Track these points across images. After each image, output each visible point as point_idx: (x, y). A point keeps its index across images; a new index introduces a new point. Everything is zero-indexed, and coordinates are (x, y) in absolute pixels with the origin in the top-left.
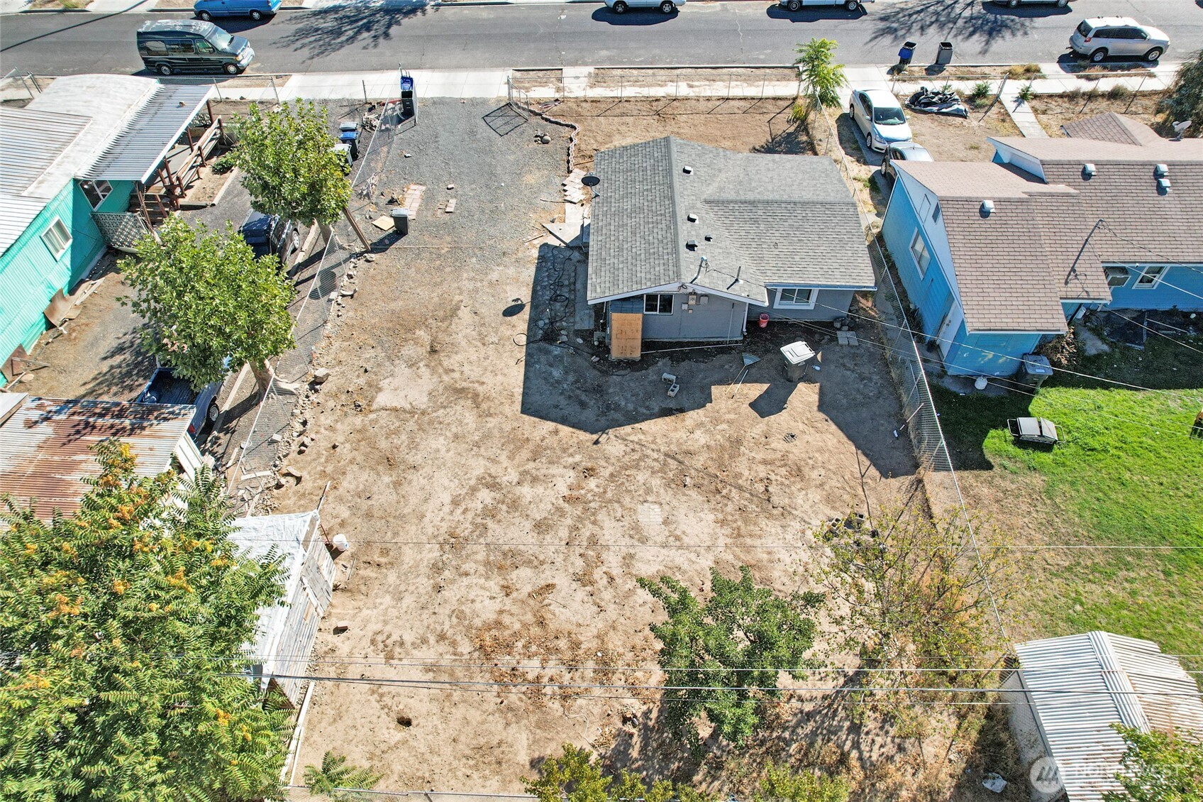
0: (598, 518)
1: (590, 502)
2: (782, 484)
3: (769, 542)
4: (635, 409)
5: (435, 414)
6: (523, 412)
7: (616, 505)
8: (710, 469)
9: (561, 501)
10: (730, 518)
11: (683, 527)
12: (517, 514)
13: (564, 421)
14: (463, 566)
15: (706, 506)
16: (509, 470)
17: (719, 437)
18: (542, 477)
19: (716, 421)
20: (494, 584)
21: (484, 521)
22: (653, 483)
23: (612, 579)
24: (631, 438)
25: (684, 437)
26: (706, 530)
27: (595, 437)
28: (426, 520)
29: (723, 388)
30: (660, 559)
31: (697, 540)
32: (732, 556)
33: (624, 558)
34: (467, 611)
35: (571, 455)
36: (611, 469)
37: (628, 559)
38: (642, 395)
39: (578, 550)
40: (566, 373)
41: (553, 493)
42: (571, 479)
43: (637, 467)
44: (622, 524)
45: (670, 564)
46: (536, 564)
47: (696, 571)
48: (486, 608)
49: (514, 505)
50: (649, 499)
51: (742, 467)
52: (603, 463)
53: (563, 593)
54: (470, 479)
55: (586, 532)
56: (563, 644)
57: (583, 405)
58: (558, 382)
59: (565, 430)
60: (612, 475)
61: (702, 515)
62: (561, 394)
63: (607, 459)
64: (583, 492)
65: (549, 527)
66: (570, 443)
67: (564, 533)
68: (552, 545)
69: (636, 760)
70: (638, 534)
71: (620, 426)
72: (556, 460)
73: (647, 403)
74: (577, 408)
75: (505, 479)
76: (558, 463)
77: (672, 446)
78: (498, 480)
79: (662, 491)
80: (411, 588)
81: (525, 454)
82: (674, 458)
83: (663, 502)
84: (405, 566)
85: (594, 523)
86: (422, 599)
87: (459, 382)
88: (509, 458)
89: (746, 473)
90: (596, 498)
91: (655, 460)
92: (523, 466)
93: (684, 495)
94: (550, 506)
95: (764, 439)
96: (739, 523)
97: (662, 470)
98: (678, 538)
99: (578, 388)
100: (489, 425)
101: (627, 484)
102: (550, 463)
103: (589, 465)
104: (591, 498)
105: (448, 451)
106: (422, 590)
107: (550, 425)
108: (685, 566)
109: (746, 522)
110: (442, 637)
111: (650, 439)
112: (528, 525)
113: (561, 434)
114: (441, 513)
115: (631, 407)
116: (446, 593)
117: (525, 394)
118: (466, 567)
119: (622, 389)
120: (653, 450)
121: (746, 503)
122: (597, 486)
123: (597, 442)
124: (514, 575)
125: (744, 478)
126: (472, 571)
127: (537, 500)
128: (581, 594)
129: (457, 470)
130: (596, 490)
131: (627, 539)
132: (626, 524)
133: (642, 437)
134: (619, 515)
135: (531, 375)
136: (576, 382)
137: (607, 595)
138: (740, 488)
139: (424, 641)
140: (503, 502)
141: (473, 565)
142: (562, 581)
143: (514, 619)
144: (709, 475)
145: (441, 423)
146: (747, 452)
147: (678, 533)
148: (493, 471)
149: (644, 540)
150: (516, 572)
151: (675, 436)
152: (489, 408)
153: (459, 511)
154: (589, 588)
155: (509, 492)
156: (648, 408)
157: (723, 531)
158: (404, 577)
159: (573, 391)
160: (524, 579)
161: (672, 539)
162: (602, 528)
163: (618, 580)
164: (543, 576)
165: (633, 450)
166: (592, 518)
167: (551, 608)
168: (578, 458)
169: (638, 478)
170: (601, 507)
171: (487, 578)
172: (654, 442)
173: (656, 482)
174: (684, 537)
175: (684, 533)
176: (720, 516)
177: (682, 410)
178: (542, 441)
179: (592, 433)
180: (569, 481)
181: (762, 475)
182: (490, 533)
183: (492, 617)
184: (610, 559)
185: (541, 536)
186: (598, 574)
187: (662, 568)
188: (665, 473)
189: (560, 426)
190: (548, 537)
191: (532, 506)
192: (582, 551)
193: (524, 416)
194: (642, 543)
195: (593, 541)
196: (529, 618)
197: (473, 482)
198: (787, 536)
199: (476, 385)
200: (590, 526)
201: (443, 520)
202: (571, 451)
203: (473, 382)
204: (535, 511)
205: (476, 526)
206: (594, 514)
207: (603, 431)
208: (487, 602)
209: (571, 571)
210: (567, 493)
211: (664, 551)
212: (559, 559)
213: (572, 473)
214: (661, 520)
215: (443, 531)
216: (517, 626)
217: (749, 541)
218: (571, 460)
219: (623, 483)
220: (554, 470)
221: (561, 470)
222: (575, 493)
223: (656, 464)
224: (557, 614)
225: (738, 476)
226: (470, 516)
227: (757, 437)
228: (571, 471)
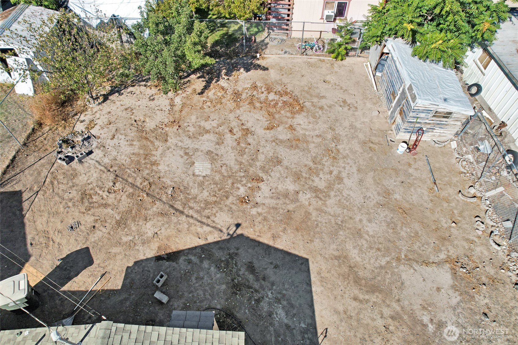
0: (238, 166)
1: (244, 176)
2: (101, 188)
3: (128, 150)
4: (201, 261)
5: (388, 259)
6: (307, 260)
7: (226, 174)
8: (151, 200)
9: (265, 178)
10: (148, 166)
11: (181, 160)
12: (294, 170)
13: (268, 248)
14: (321, 140)
15: (162, 175)
16: (307, 203)
17: (134, 228)
18: (281, 197)
19: (131, 245)
20: (300, 131)
21: (315, 166)
22: (196, 190)
23: (231, 131)
24: (209, 229)
25: (163, 230)
26: (167, 159)
27: (239, 231)
28: (355, 168)
29: (110, 286)
30: (201, 142)
31: (174, 152)
32: (155, 144)
33: (223, 143)
34: (311, 118)
35: (259, 214)
36: (228, 202)
37: (220, 142)
38: (193, 278)
39: (251, 147)
40: (270, 314)
41: (271, 185)
42: (258, 195)
43: (207, 203)
44: (222, 162)
45: (195, 140)
46: (276, 141)
47: (180, 137)
48: (300, 120)
49: (297, 177)
50: (201, 178)
51: (125, 202)
52: (234, 207)
53: (259, 126)
54: (335, 196)
55: (246, 157)
56: (258, 105)
57: (251, 268)
58: (278, 301)
59: (266, 240)
60: (227, 198)
61: (167, 168)
62: (273, 284)
63: (230, 210)
64: (249, 185)
65: (271, 160)
66: (261, 226)
67: (261, 157)
68: (267, 150)
69: (224, 69)
70: (212, 156)
71: (217, 243)
72: (272, 211)
73: (189, 267)
74: (256, 264)
75: (309, 196)
76: (270, 208)
77: (176, 221)
78: (314, 195)
79: (191, 184)
80: (347, 130)
81: (298, 216)
82: (177, 210)
83: (191, 176)
85: (241, 163)
86: (339, 124)
87: (379, 301)
88: (310, 214)
89: (124, 197)
90: (239, 179)
91: (191, 208)
92: (297, 207)
93: (175, 182)
94: (272, 174)
95: (97, 225)
96: (144, 162)
97: (188, 200)
98: (187, 154)
99: (256, 291)
100: (334, 246)
101: (216, 189)
102: (276, 208)
103: (245, 206)
104: (244, 179)
105: (361, 221)
106: (341, 128)
107: (280, 245)
108: (185, 139)
109: (139, 162)
110: (321, 108)
111: (193, 228)
112: (285, 163)
113: (269, 235)
114: (347, 172)
115: (206, 264)
116: (326, 126)
117: (309, 284)
118: (319, 140)
119: (212, 288)
120: (192, 217)
121: (133, 174)
122: (239, 189)
123: (238, 225)
124: (289, 136)
125: (127, 193)
126: (315, 137)
127: (282, 179)
128: (249, 125)
129: (348, 204)
130: (239, 186)
131: (220, 154)
132: (219, 162)
133: (199, 230)
134: (224, 168)
135: (308, 312)
136: (258, 301)
137: (234, 124)
138: (133, 185)
139: (330, 107)
140: (306, 178)
141: (315, 141)
142: (260, 131)
143: (284, 115)
144: (153, 196)
145: (379, 249)
146: (116, 215)
147: (186, 157)
148: (320, 203)
149: (209, 153)
150: (288, 138)
151: (171, 231)
152: (340, 266)
153: (335, 173)
154: (244, 127)
155: (304, 186)
156: (190, 262)
157: (156, 158)
159: (262, 287)
160: (282, 133)
161: (191, 154)
162: (236, 160)
163: (227, 131)
164: (272, 135)
165: (208, 217)
166: (242, 166)
167: (265, 120)
168: (254, 211)
169: (207, 194)
170: (236, 172)
171: (305, 135)
172: (190, 225)
173: (194, 191)
174: (183, 154)
175: (182, 157)
176: (154, 168)
177: (159, 258)
178: (285, 229)
179: (242, 235)
180: (260, 194)
181: (112, 196)
182: (310, 159)
183: (297, 116)
184: (231, 142)
185: (276, 155)
186: (239, 134)
187: (201, 138)
188: (186, 198)
189: (271, 243)
190: (271, 154)
191: (285, 175)
192: (249, 147)
193: (305, 256)
194: (210, 151)
195: (242, 153)
196: (277, 116)
197: (332, 194)
198: (116, 154)
199: (361, 297)
200: (243, 161)
201: (344, 168)
202: (260, 219)
204: (282, 172)
206: (241, 168)
207: (232, 238)
208: (301, 122)
209: (255, 136)
210: (261, 185)
211: (196, 146)
212: (263, 143)
213: (258, 200)
214: (195, 164)
215: (341, 161)
216: (282, 112)
217: (142, 152)
218: (260, 210)
219: (220, 190)
220: (273, 202)
221: (267, 201)
222: (255, 184)
223: (191, 205)
224: (261, 116)
225: (130, 196)
226: (327, 169)
227: (101, 228)
228: (258, 202)
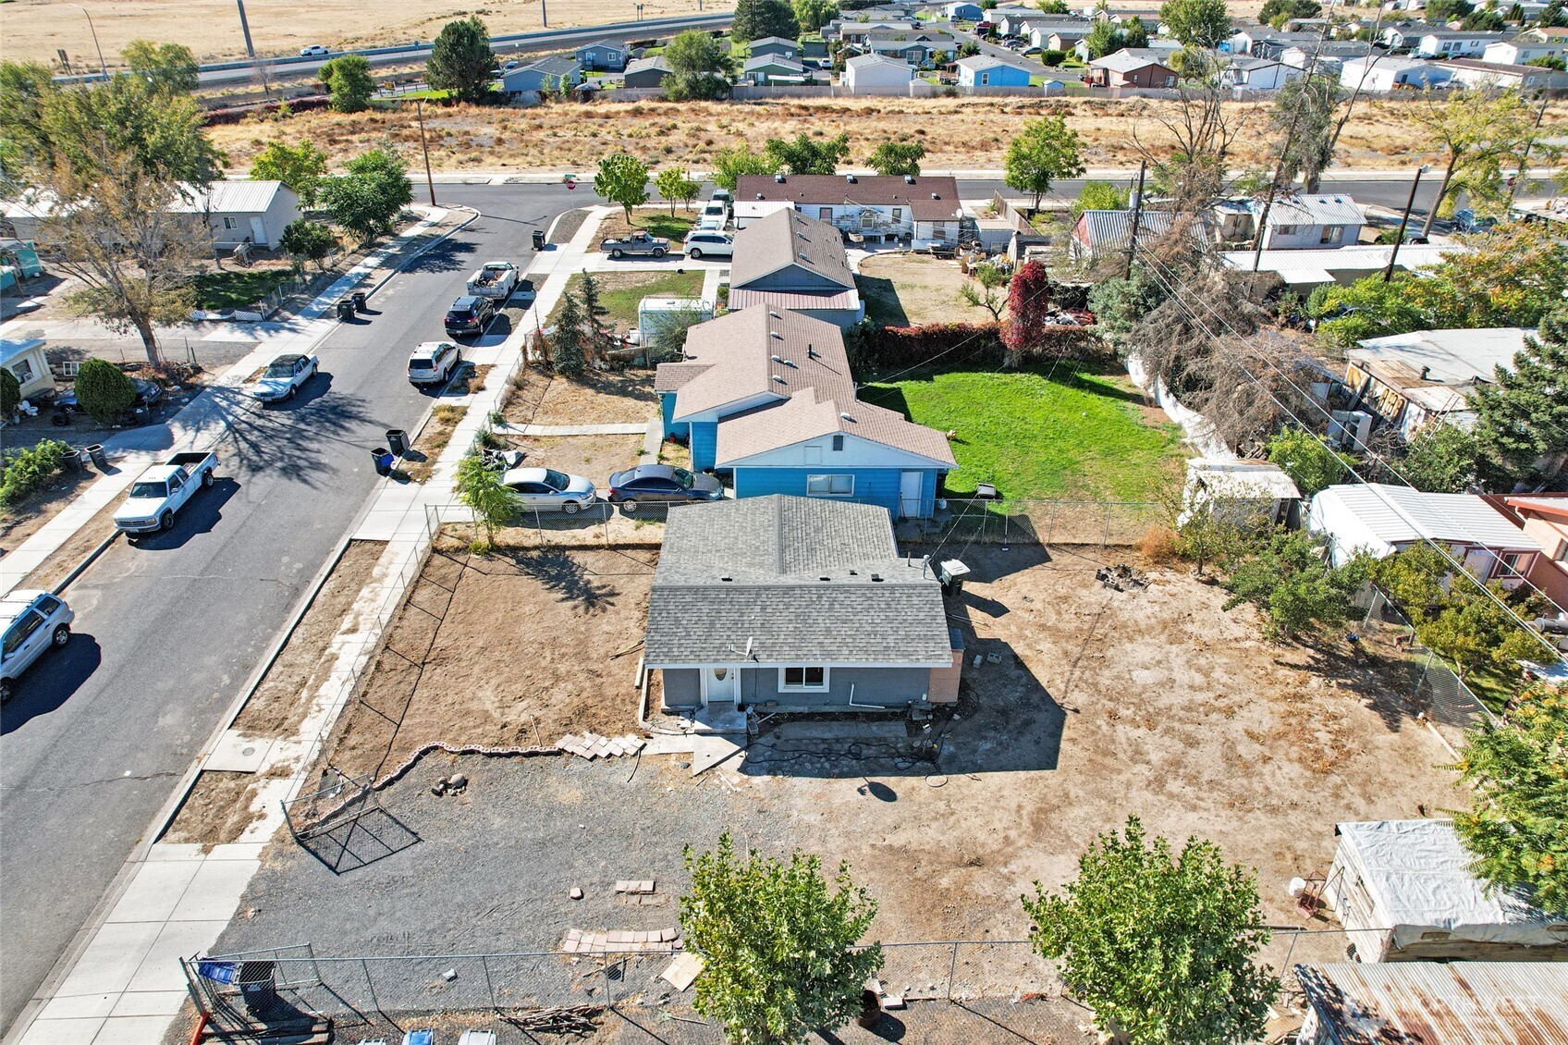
0: (1163, 706)
1: (1149, 712)
2: (1078, 607)
3: (1140, 616)
4: (1024, 686)
6: (1055, 768)
7: (1144, 696)
8: (1080, 643)
9: (1157, 731)
10: (1125, 635)
11: (1147, 659)
12: (1185, 760)
13: (1056, 735)
14: (1260, 792)
15: (1117, 647)
16: (1135, 771)
17: (1041, 636)
18: (1134, 747)
19: (1024, 637)
20: (1266, 768)
21: (1205, 783)
22: (1109, 674)
23: (1221, 696)
24: (1062, 688)
25: (1047, 656)
26: (1144, 648)
27: (1069, 712)
28: (1225, 829)
29: (979, 632)
30: (1185, 671)
31: (1156, 652)
32: (1161, 636)
33: (1195, 690)
34: (1302, 782)
35: (1099, 727)
36: (1104, 701)
37: (1195, 688)
38: (1005, 681)
39: (1203, 717)
40: (983, 738)
41: (1149, 738)
42: (1126, 726)
43: (1096, 684)
44: (1162, 692)
45: (1186, 666)
47: (1185, 653)
49: (1176, 763)
50: (1127, 677)
52: (1099, 706)
53: (1247, 723)
55: (1182, 713)
57: (1028, 722)
58: (1000, 743)
60: (1110, 700)
61: (1129, 649)
62: (1017, 740)
63: (1095, 704)
64: (1138, 718)
65: (1189, 737)
66: (1084, 729)
67: (1190, 727)
68: (1206, 733)
70: (1167, 683)
71: (1048, 695)
72: (1109, 738)
73: (1013, 678)
74: (1034, 726)
75: (1147, 773)
76: (1112, 736)
77: (1062, 663)
78: (1151, 778)
79: (1115, 669)
80: (1304, 825)
81: (1111, 762)
82: (1076, 662)
84: (1285, 836)
85: (1170, 708)
87: (1024, 829)
88: (1119, 773)
89: (1075, 624)
90: (1142, 708)
91: (1083, 673)
92: (1125, 762)
94: (1166, 738)
95: (1035, 612)
96: (1129, 630)
97: (1093, 669)
98: (1159, 662)
99: (1005, 727)
100: (1081, 794)
101: (1117, 690)
102: (1113, 742)
103: (1105, 715)
104: (1144, 712)
106: (1303, 817)
108: (1184, 658)
109: (1126, 627)
110: (1337, 796)
111: (1058, 675)
112: (1193, 751)
113: (1074, 736)
114: (1211, 817)
115: (1020, 689)
116: (1295, 799)
117: (1027, 768)
118: (1259, 789)
120: (1072, 674)
121: (1107, 626)
122: (1128, 709)
123: (1077, 711)
124: (1247, 756)
127: (1162, 747)
130: (1132, 709)
131: (1175, 689)
132: (1160, 690)
134: (1154, 694)
135: (994, 766)
136: (995, 729)
137: (1237, 698)
138: (1092, 628)
140: (1176, 772)
141: (1255, 785)
142: (1238, 725)
143: (1291, 751)
144: (1085, 643)
146: (1051, 622)
147: (1153, 662)
148: (1142, 784)
149: (1172, 680)
150: (1244, 754)
151: (1047, 661)
152: (1056, 797)
153: (1202, 804)
154: (1236, 709)
155: (1162, 769)
157: (1140, 639)
158: (1297, 835)
159: (1011, 731)
160: (1249, 749)
161: (1161, 665)
163: (1219, 693)
164: (1240, 738)
165: (1077, 686)
166: (1165, 710)
167: (1266, 730)
168: (1101, 723)
169: (1107, 684)
170: (1151, 705)
171: (1263, 774)
172: (1062, 674)
173: (1107, 673)
174: (1156, 659)
175: (1152, 659)
176: (1124, 639)
177: (1015, 656)
178: (1088, 750)
179: (1065, 714)
180: (1130, 728)
181: (1073, 616)
182: (1215, 777)
183: (1297, 765)
184: (1201, 698)
185: (1202, 741)
186: (1219, 704)
187: (1193, 670)
188: (1095, 667)
190: (1201, 737)
191: (1171, 751)
192: (1203, 715)
193: (1058, 766)
194: (1175, 680)
195: (1188, 709)
196: (1284, 742)
197: (1163, 798)
198: (1130, 608)
200: (1174, 711)
201: (1217, 816)
202: (1093, 728)
203: (1021, 817)
204: (1175, 748)
205: (1211, 790)
206: (1161, 709)
207: (1058, 706)
208: (1286, 770)
209: (1225, 720)
210: (1144, 729)
211: (1176, 669)
212: (1218, 728)
213: (1120, 726)
214: (1146, 671)
215: (1230, 813)
216: (1296, 749)
217: (1143, 627)
218: (1105, 728)
219: (1118, 693)
220: (1121, 739)
221: (1120, 734)
222: (1142, 722)
223: (1088, 672)
226: (1205, 795)
228: (1117, 727)
